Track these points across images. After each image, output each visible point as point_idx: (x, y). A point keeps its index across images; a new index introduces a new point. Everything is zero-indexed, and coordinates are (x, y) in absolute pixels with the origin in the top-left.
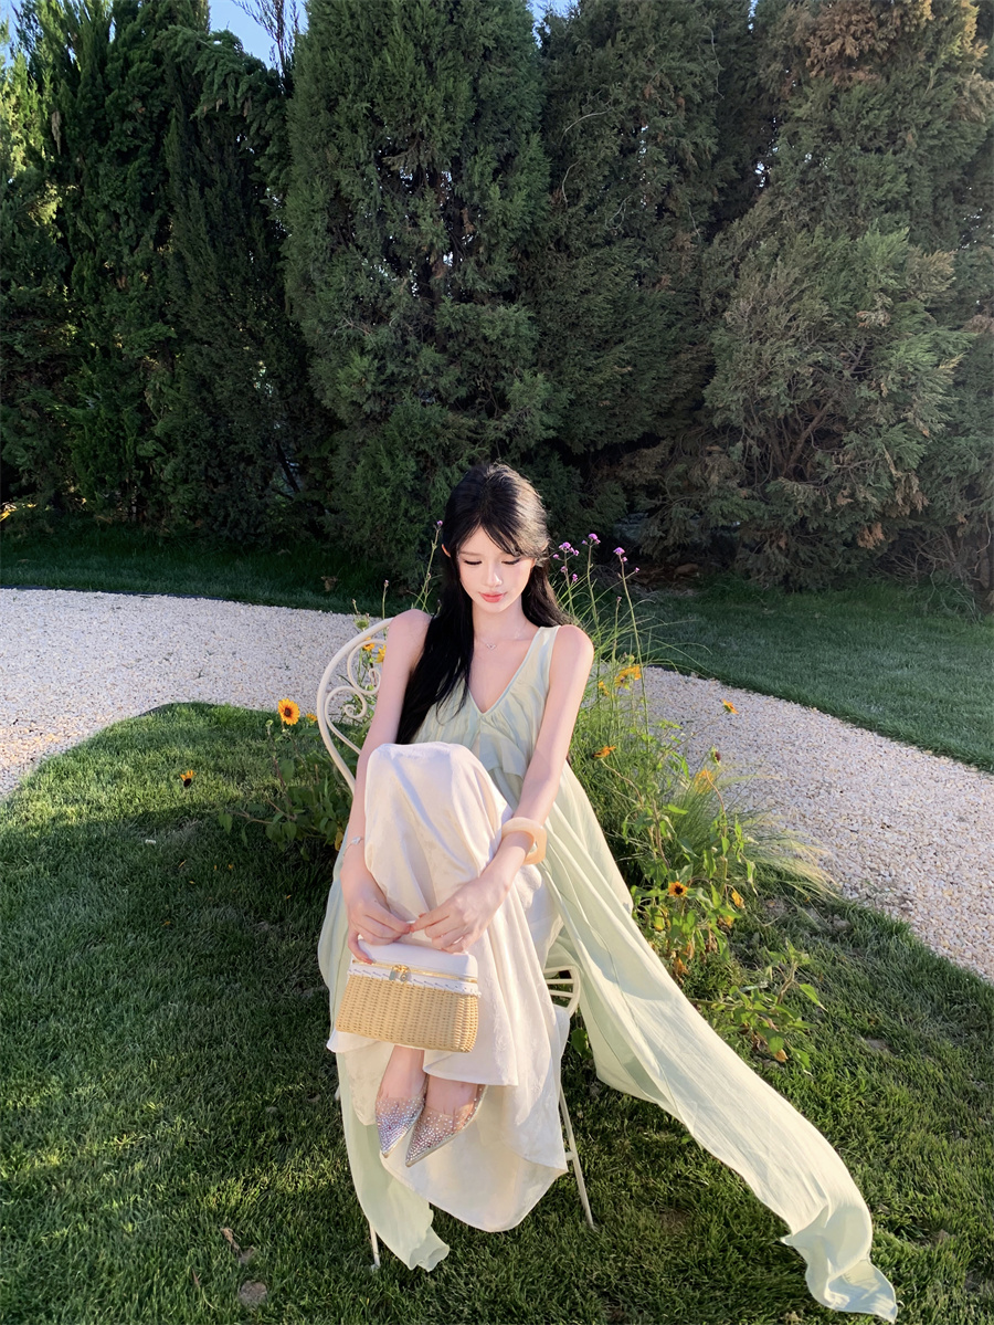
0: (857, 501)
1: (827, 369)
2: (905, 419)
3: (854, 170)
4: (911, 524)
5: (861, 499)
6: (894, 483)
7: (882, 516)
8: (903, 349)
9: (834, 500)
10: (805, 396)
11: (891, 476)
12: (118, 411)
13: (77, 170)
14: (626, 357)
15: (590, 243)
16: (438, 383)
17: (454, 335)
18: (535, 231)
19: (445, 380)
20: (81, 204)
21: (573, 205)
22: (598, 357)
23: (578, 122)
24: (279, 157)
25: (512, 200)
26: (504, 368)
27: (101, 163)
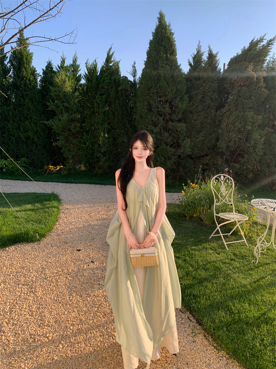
0: (247, 168)
1: (240, 139)
2: (256, 151)
3: (243, 102)
4: (257, 173)
5: (248, 167)
6: (254, 164)
7: (252, 171)
8: (255, 135)
9: (243, 168)
10: (237, 145)
11: (254, 163)
12: (93, 146)
13: (89, 96)
14: (203, 135)
15: (196, 112)
16: (168, 141)
17: (170, 130)
18: (186, 110)
19: (169, 140)
20: (89, 101)
21: (193, 106)
22: (198, 135)
23: (194, 93)
24: (134, 96)
25: (183, 105)
26: (180, 137)
27: (97, 95)
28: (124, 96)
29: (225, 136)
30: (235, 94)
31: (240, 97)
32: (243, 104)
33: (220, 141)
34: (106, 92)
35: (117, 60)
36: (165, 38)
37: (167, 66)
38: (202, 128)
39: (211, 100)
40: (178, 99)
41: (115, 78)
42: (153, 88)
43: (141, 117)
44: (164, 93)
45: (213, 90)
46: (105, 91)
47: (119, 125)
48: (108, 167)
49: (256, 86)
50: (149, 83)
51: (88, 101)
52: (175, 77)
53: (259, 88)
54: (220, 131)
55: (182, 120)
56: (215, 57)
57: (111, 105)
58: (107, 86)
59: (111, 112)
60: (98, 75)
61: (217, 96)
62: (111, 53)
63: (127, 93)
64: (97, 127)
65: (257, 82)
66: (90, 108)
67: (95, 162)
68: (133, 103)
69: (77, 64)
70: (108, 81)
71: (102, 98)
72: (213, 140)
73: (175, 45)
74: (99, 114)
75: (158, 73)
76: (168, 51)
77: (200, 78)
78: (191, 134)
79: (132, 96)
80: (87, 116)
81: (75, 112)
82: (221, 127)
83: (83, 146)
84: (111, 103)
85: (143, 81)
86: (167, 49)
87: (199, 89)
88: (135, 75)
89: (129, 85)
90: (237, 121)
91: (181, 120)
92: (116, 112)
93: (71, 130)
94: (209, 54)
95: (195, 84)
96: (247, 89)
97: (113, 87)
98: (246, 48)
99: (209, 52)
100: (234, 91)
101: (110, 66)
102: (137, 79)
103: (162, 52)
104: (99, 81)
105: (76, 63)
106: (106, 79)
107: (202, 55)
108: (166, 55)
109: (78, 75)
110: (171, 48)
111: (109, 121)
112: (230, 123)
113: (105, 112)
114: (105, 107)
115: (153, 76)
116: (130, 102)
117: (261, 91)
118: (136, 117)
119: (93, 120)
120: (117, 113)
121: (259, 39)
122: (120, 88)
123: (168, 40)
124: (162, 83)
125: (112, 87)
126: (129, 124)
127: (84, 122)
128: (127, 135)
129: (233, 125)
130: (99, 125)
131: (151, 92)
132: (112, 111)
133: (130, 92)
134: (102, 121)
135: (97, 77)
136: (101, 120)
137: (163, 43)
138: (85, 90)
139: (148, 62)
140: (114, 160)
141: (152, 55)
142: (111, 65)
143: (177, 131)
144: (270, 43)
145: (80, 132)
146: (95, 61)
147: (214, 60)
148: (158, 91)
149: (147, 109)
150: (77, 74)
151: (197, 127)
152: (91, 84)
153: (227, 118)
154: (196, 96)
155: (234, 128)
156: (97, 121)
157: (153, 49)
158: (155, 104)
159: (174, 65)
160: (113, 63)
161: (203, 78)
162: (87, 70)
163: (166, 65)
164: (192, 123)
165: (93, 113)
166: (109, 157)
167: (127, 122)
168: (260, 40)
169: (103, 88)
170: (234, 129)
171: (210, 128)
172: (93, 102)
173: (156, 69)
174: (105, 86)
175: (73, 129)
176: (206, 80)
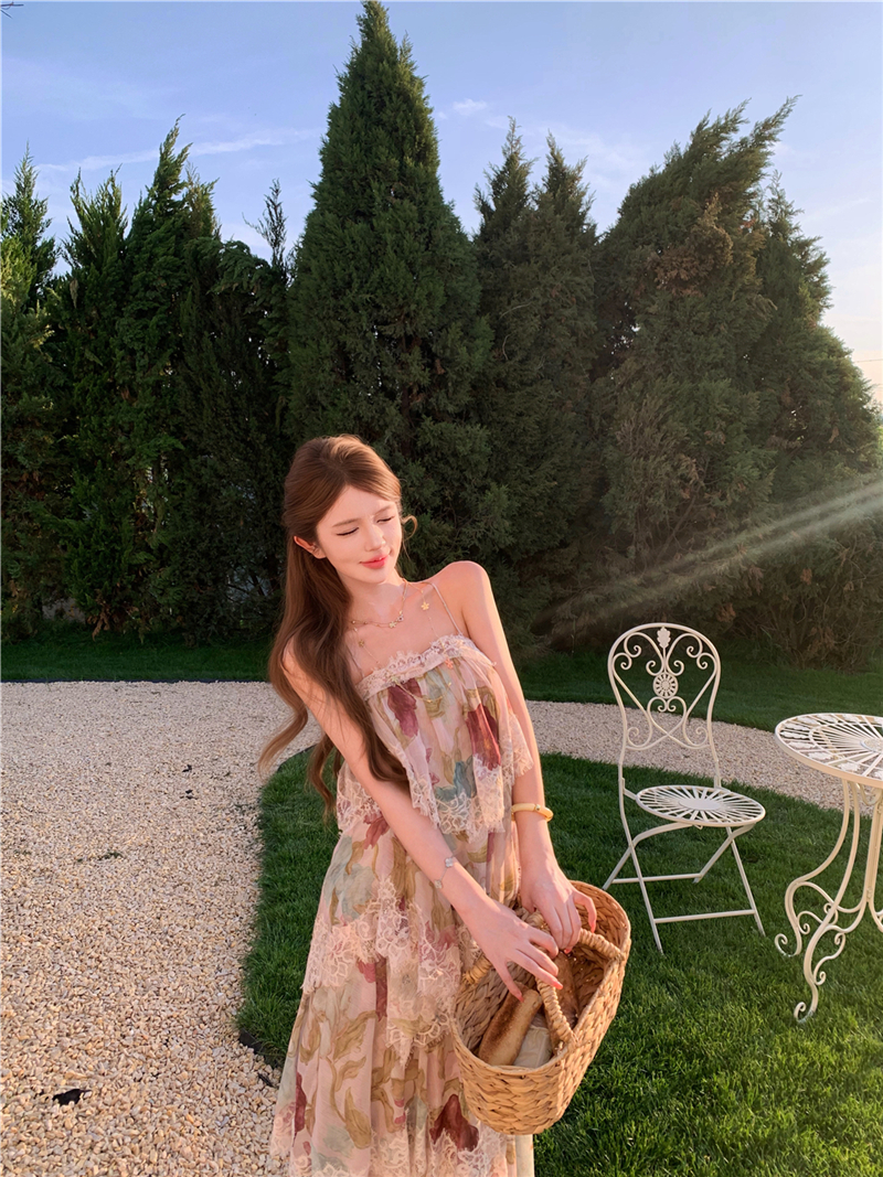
0: (718, 587)
3: (690, 345)
5: (720, 585)
8: (738, 465)
9: (701, 588)
12: (112, 522)
13: (92, 319)
14: (553, 473)
15: (522, 383)
16: (421, 494)
17: (429, 451)
18: (484, 374)
19: (427, 493)
20: (90, 341)
21: (510, 359)
22: (531, 472)
23: (510, 310)
24: (278, 320)
25: (474, 356)
26: (465, 479)
27: (122, 316)
28: (237, 321)
29: (633, 471)
30: (655, 315)
31: (677, 325)
32: (688, 352)
33: (612, 490)
34: (162, 304)
35: (204, 180)
36: (394, 98)
37: (406, 201)
38: (546, 445)
39: (574, 339)
40: (455, 330)
41: (197, 245)
42: (355, 285)
43: (313, 402)
44: (401, 307)
45: (578, 298)
46: (155, 300)
47: (222, 438)
48: (180, 608)
49: (732, 284)
50: (337, 269)
51: (86, 342)
52: (437, 246)
53: (741, 294)
54: (611, 454)
55: (472, 415)
56: (574, 178)
57: (181, 358)
58: (166, 277)
59: (183, 383)
60: (125, 236)
61: (593, 324)
62: (175, 152)
63: (249, 310)
64: (126, 447)
65: (734, 271)
66: (97, 370)
67: (123, 588)
68: (276, 349)
69: (33, 198)
70: (170, 258)
71: (145, 327)
72: (588, 489)
73: (431, 124)
74: (134, 394)
75: (372, 228)
76: (407, 146)
77: (527, 255)
78: (507, 469)
79: (270, 320)
80: (85, 401)
81: (33, 386)
82: (613, 437)
83: (72, 523)
84: (182, 348)
85: (313, 261)
86: (404, 138)
87: (527, 294)
88: (277, 236)
89: (256, 276)
90: (673, 412)
91: (468, 412)
92: (204, 386)
93: (16, 463)
94: (551, 169)
95: (512, 276)
96: (701, 295)
97: (189, 285)
98: (682, 151)
99: (553, 162)
100: (654, 303)
101: (173, 204)
102: (285, 255)
103: (382, 149)
104: (132, 262)
105: (29, 196)
106: (160, 250)
107: (524, 172)
108: (401, 161)
109: (39, 244)
110: (416, 134)
111: (177, 420)
112: (648, 422)
113: (158, 384)
114: (159, 364)
115: (353, 242)
116: (260, 344)
117: (750, 304)
118: (291, 405)
119: (111, 417)
120: (210, 386)
121: (723, 122)
122: (219, 288)
123: (405, 102)
124: (389, 267)
125: (186, 283)
126: (261, 429)
127: (70, 427)
128: (256, 474)
129: (659, 428)
130: (135, 436)
131: (347, 305)
132: (188, 379)
133: (261, 305)
134: (149, 421)
135: (121, 244)
136: (143, 414)
137: (387, 115)
138: (74, 297)
139: (328, 185)
140: (202, 576)
141: (344, 159)
142: (177, 198)
143: (455, 454)
144: (765, 132)
145: (54, 466)
146: (112, 180)
147: (571, 193)
148: (377, 301)
149: (332, 370)
150: (35, 240)
151: (528, 440)
152: (97, 273)
153: (633, 405)
154: (519, 322)
155: (662, 440)
156: (126, 419)
157: (346, 138)
158: (368, 350)
159: (431, 200)
160: (185, 191)
161: (538, 256)
162: (80, 216)
163: (401, 198)
164: (507, 423)
165: (109, 391)
166: (181, 565)
167: (253, 422)
168: (726, 123)
169: (147, 288)
170: (665, 442)
171: (575, 444)
172: (107, 344)
173: (363, 214)
174: (154, 279)
175: (26, 455)
176: (552, 262)
